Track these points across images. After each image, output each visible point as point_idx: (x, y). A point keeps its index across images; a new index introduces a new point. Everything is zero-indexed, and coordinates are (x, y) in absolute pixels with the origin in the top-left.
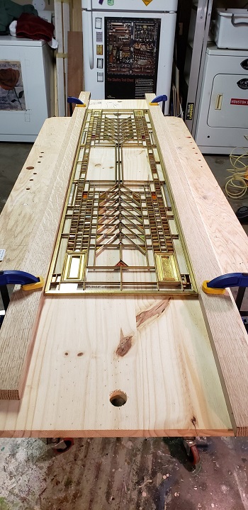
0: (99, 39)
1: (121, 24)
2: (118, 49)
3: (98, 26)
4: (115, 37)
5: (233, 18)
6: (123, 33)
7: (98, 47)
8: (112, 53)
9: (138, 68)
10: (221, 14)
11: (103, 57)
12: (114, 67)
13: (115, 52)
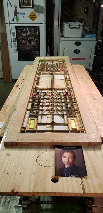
0: (14, 35)
1: (23, 29)
2: (22, 39)
3: (13, 30)
4: (21, 34)
5: (70, 26)
6: (24, 33)
7: (14, 38)
8: (20, 41)
9: (31, 47)
10: (65, 24)
11: (16, 43)
12: (21, 47)
13: (21, 40)
